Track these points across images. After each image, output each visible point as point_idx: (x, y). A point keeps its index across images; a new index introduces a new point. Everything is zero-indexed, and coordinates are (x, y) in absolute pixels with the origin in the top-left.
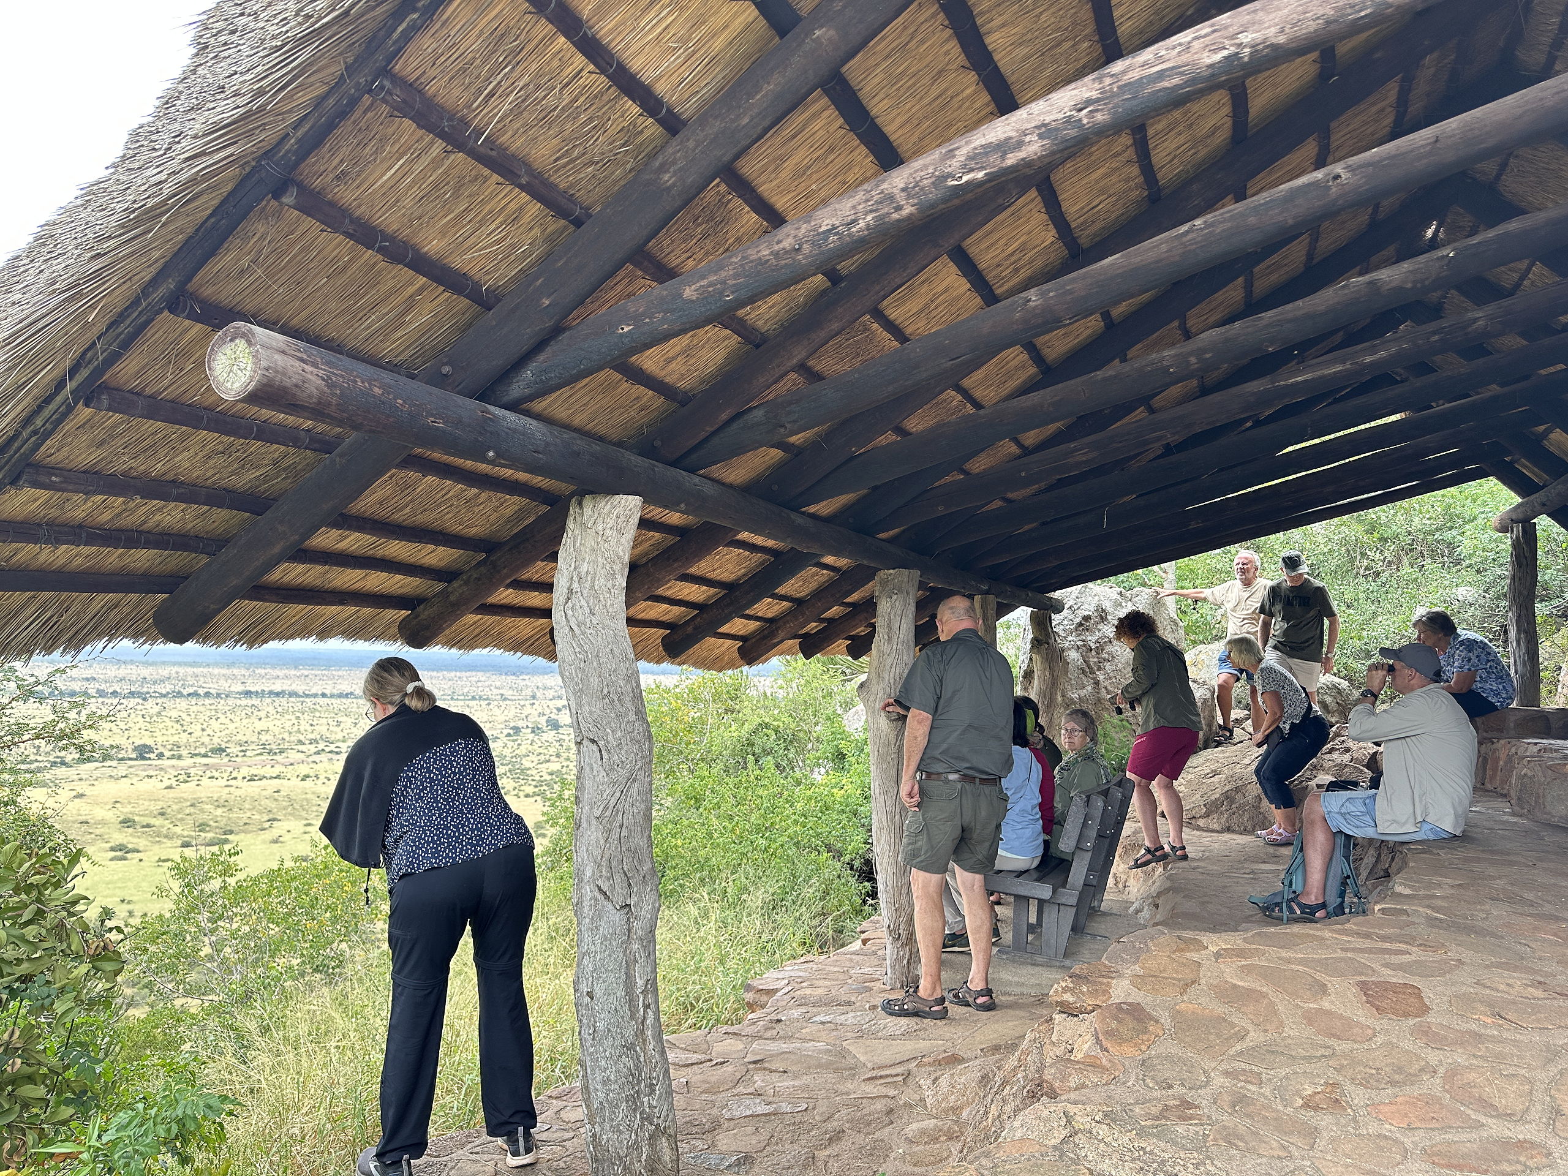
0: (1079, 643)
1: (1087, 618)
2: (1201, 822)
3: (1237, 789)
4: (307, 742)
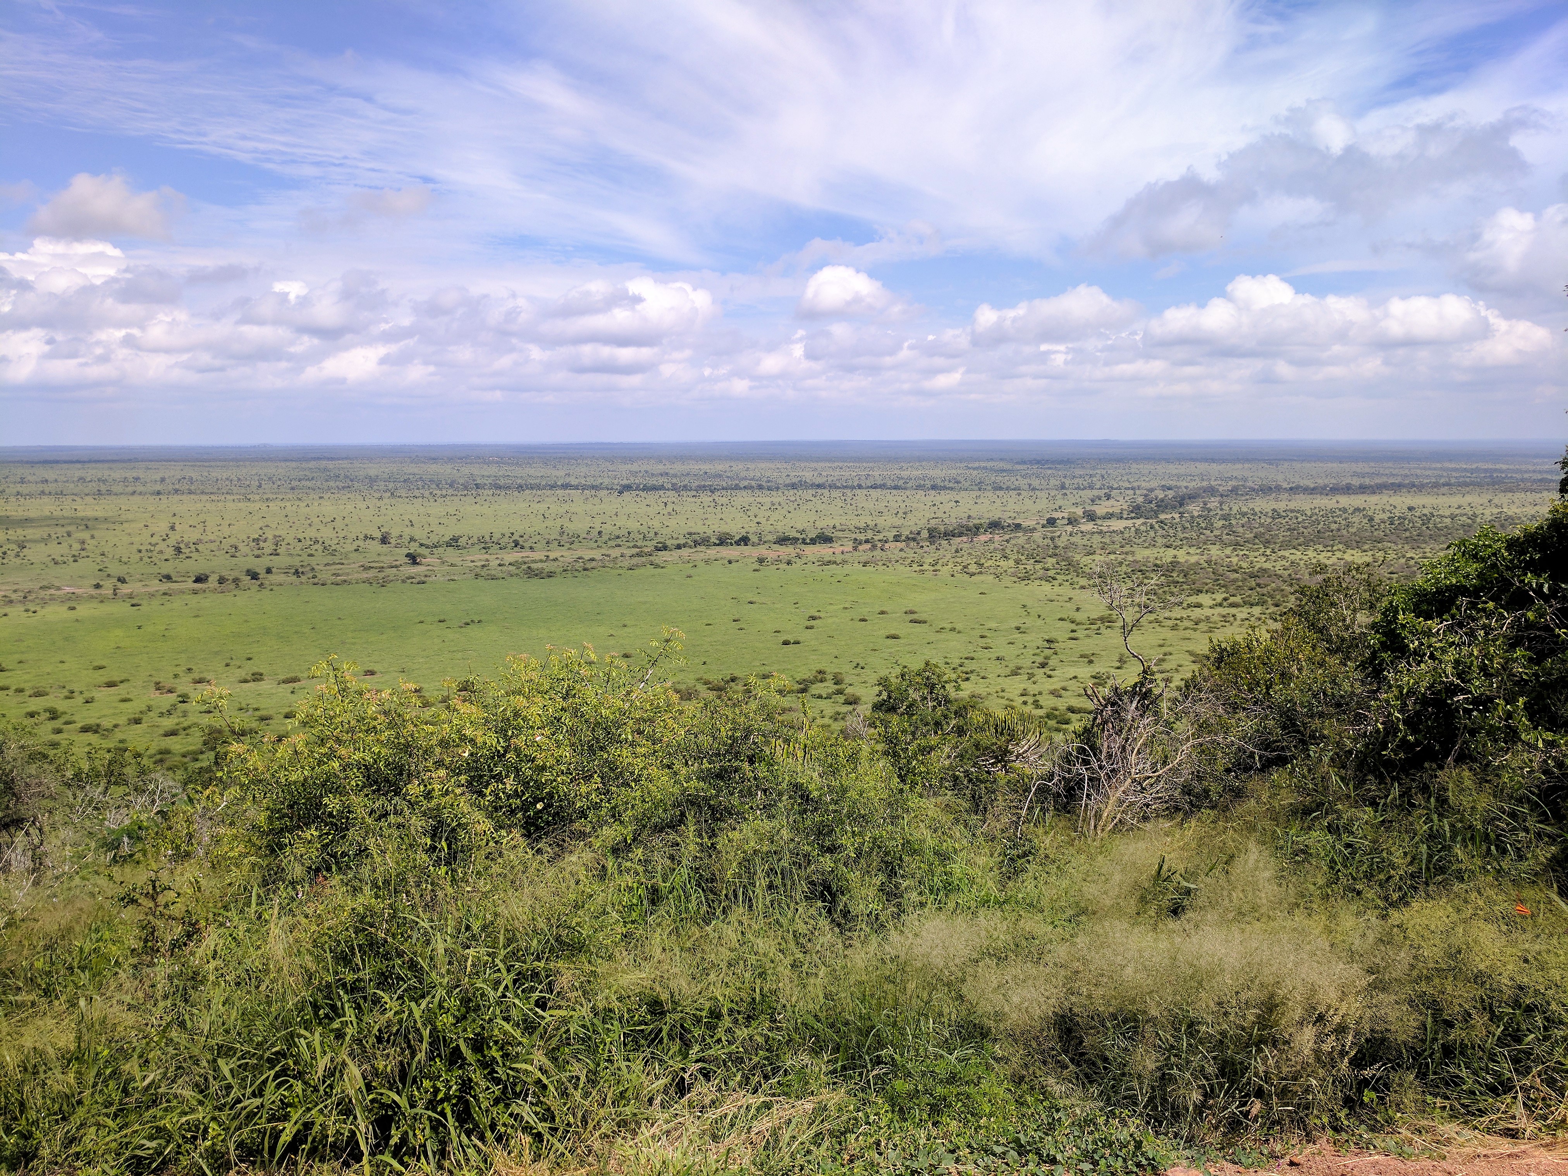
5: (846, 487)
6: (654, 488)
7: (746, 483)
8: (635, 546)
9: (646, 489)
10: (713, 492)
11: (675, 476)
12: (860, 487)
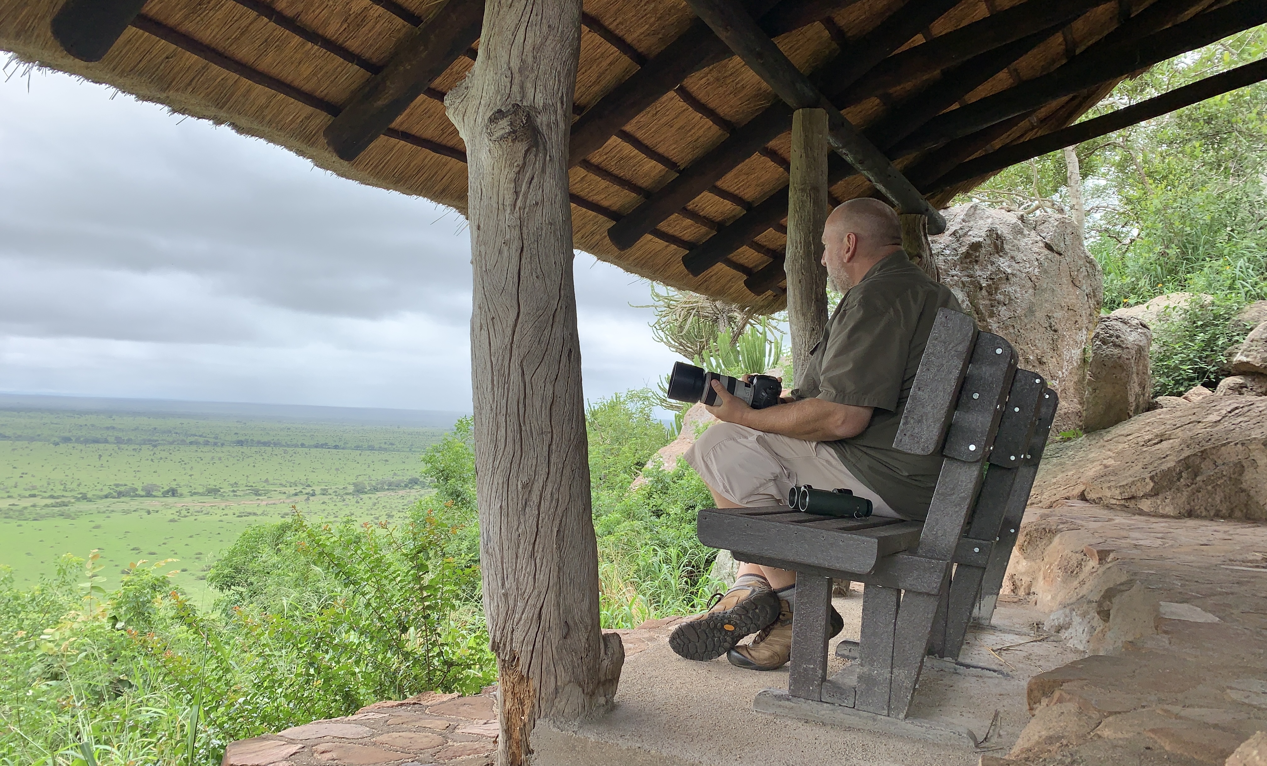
0: (965, 279)
1: (976, 246)
2: (1146, 505)
3: (1204, 454)
4: (288, 485)
5: (288, 446)
6: (96, 441)
7: (192, 439)
8: (52, 497)
9: (86, 441)
10: (155, 446)
11: (122, 430)
12: (303, 445)
